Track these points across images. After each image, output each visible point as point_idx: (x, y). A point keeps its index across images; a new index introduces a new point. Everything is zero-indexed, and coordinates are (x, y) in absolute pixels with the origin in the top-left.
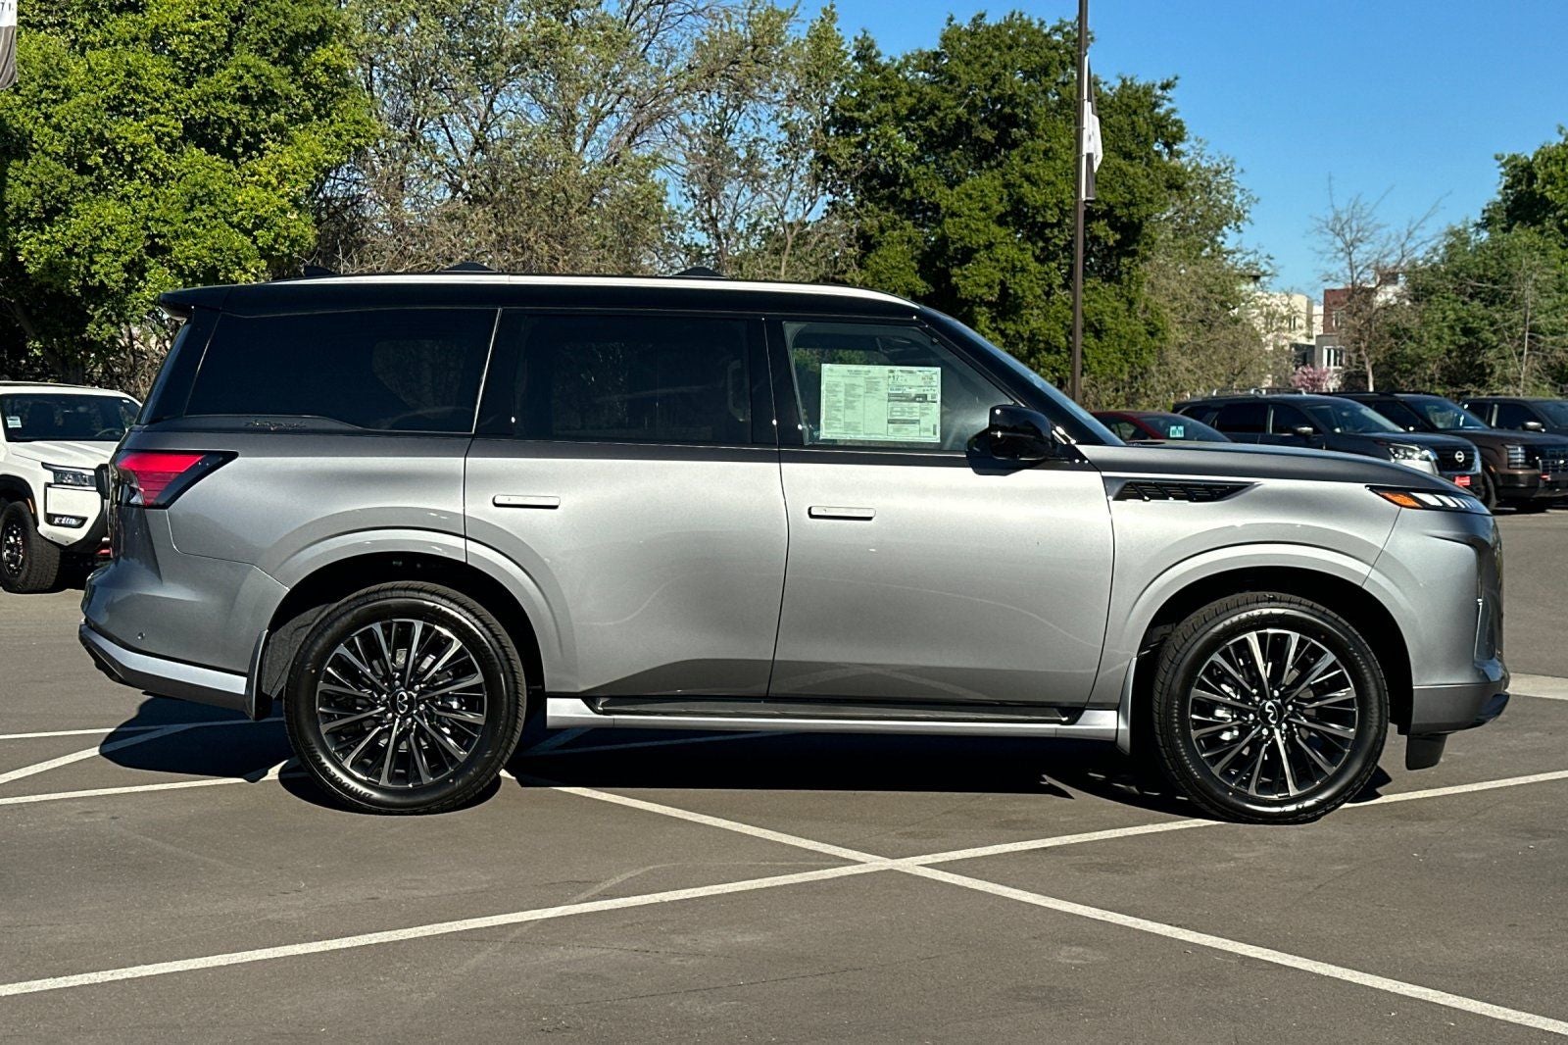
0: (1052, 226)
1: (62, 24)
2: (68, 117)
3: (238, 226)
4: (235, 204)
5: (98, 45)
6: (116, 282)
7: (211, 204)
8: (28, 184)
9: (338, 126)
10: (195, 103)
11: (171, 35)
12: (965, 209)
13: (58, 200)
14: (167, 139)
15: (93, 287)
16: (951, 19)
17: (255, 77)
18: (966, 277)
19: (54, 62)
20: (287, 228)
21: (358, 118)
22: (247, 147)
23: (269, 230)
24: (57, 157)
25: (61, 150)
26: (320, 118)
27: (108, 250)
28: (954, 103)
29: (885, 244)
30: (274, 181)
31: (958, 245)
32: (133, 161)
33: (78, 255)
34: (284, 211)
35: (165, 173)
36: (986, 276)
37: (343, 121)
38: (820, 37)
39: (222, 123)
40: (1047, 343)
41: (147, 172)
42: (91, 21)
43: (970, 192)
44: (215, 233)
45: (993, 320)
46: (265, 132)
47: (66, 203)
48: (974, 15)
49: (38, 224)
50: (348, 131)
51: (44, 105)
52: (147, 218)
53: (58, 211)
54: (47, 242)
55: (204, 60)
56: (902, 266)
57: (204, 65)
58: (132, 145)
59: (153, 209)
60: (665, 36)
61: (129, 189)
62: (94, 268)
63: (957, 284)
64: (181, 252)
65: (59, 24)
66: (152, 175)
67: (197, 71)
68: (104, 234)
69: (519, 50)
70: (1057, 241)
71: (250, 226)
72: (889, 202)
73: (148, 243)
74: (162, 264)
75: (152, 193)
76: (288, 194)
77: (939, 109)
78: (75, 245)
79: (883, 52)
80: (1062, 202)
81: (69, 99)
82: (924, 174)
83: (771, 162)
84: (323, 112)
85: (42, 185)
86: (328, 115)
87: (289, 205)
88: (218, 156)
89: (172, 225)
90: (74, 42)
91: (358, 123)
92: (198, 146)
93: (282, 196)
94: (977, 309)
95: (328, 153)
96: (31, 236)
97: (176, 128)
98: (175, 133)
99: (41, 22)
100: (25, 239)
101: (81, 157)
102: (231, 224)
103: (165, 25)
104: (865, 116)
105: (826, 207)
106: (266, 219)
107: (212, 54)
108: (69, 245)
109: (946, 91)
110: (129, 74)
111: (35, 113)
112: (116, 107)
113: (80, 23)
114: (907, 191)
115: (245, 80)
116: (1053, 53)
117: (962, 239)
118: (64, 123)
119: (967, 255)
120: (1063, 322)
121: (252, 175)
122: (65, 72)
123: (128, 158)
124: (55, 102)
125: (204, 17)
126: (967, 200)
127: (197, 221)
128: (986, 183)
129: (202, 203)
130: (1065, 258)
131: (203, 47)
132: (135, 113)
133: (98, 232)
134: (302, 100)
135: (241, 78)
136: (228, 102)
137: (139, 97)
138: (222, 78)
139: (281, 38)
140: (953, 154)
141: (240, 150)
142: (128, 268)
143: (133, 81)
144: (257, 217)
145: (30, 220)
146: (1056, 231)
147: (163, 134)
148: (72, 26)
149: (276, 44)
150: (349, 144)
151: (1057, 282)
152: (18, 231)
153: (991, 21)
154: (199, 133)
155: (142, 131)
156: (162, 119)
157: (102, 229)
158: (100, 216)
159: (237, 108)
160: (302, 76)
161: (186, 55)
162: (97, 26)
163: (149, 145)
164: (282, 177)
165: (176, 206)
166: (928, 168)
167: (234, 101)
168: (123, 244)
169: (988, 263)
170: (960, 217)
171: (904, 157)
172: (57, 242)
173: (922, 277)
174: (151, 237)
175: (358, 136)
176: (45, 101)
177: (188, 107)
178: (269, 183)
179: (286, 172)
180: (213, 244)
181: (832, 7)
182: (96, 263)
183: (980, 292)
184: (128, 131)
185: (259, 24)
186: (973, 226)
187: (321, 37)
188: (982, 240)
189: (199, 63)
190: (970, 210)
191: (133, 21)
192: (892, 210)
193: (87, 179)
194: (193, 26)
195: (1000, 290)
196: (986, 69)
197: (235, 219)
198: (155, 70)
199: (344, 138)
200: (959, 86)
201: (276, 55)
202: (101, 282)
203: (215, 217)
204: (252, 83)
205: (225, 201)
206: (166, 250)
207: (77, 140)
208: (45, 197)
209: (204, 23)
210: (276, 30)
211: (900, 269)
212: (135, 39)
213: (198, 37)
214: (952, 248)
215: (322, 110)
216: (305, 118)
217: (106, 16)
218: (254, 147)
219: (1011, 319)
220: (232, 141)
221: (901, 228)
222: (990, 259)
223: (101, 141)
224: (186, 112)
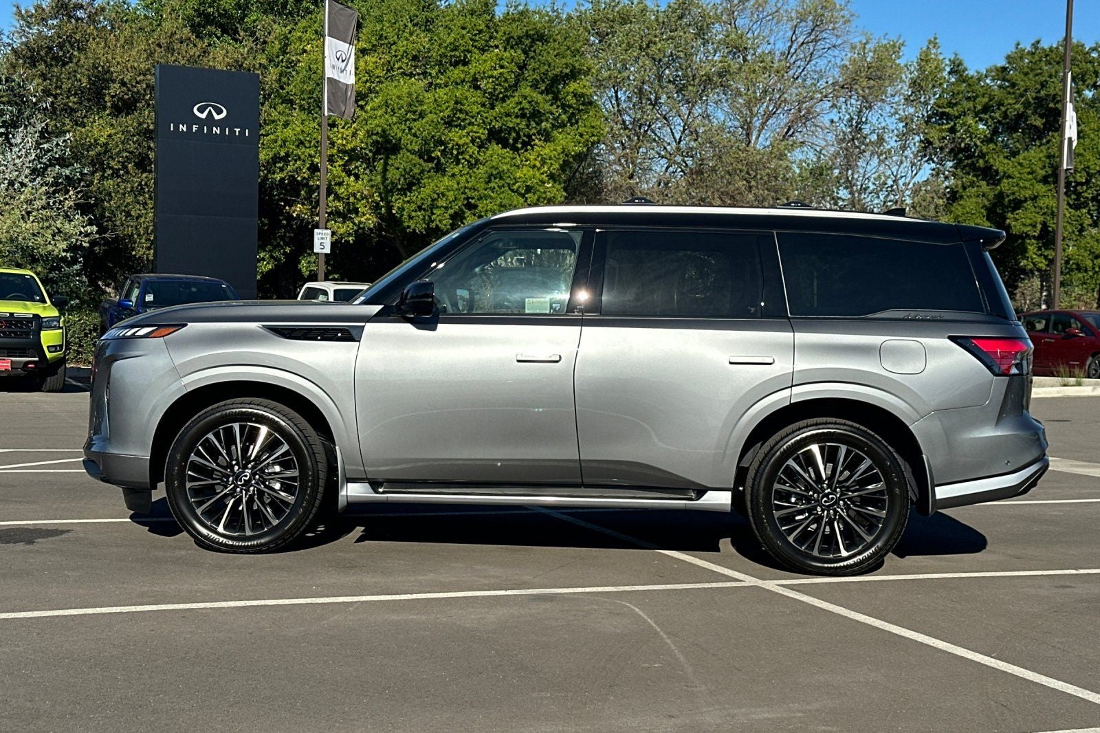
0: (1082, 184)
1: (424, 73)
2: (421, 129)
3: (517, 191)
4: (515, 179)
5: (443, 86)
6: (445, 225)
7: (501, 178)
8: (398, 169)
9: (581, 130)
10: (495, 118)
11: (482, 78)
12: (1016, 173)
13: (414, 178)
14: (478, 140)
15: (432, 228)
16: (1018, 44)
17: (529, 102)
18: (1016, 220)
19: (414, 97)
20: (545, 192)
21: (593, 124)
22: (525, 144)
23: (534, 194)
24: (413, 152)
25: (416, 148)
26: (571, 125)
27: (442, 206)
28: (1014, 101)
29: (965, 197)
30: (538, 164)
31: (1011, 198)
32: (458, 153)
33: (424, 210)
34: (543, 182)
35: (477, 161)
36: (1031, 219)
37: (585, 126)
38: (924, 59)
39: (510, 130)
40: (1077, 264)
41: (466, 160)
42: (440, 71)
43: (1021, 161)
44: (502, 196)
45: (1039, 249)
46: (534, 135)
47: (418, 180)
48: (1033, 41)
49: (403, 191)
50: (587, 132)
51: (408, 122)
52: (465, 188)
53: (414, 184)
54: (408, 202)
55: (501, 93)
56: (973, 212)
57: (501, 96)
58: (457, 144)
59: (468, 182)
60: (817, 63)
61: (456, 170)
62: (433, 217)
63: (1010, 224)
64: (483, 208)
65: (422, 73)
66: (469, 162)
67: (496, 100)
68: (439, 197)
69: (704, 78)
70: (1086, 195)
71: (523, 192)
72: (970, 168)
73: (466, 202)
74: (475, 215)
75: (468, 173)
76: (546, 172)
77: (1002, 105)
78: (423, 204)
79: (968, 67)
80: (1088, 167)
81: (423, 118)
82: (993, 149)
83: (892, 142)
84: (574, 121)
85: (405, 170)
86: (577, 122)
87: (546, 179)
88: (508, 149)
89: (478, 191)
90: (431, 84)
91: (593, 127)
92: (497, 144)
93: (542, 174)
94: (1028, 241)
95: (575, 146)
96: (400, 199)
97: (483, 133)
98: (483, 137)
99: (411, 73)
100: (396, 200)
101: (429, 152)
102: (513, 191)
103: (479, 72)
104: (953, 111)
105: (931, 172)
106: (532, 187)
107: (506, 88)
108: (419, 203)
109: (1009, 93)
110: (456, 103)
111: (403, 127)
112: (449, 123)
113: (434, 73)
114: (981, 161)
115: (523, 104)
116: (1089, 65)
117: (1013, 194)
118: (418, 133)
119: (1017, 204)
120: (1090, 250)
121: (526, 161)
122: (421, 103)
123: (455, 152)
124: (415, 120)
125: (502, 67)
126: (1019, 167)
127: (493, 189)
128: (1035, 155)
129: (495, 178)
130: (1093, 206)
131: (500, 85)
132: (460, 125)
133: (436, 196)
134: (560, 115)
135: (521, 103)
136: (513, 117)
137: (462, 116)
138: (510, 104)
139: (546, 78)
140: (1014, 135)
141: (520, 146)
142: (453, 217)
143: (459, 106)
144: (527, 186)
145: (398, 189)
146: (1085, 188)
147: (476, 137)
148: (430, 74)
149: (543, 81)
150: (588, 141)
151: (1086, 222)
152: (392, 196)
153: (1045, 45)
154: (496, 136)
155: (464, 136)
156: (475, 128)
157: (438, 194)
158: (437, 186)
159: (518, 121)
160: (560, 100)
161: (490, 90)
162: (442, 74)
163: (467, 144)
164: (543, 162)
165: (481, 180)
166: (996, 145)
167: (517, 117)
168: (450, 203)
169: (1033, 209)
170: (1013, 178)
171: (979, 139)
172: (413, 202)
173: (988, 219)
174: (468, 198)
175: (593, 135)
176: (408, 120)
177: (491, 121)
178: (534, 166)
179: (546, 159)
180: (501, 202)
181: (935, 39)
182: (434, 214)
183: (1026, 229)
184: (456, 136)
185: (534, 70)
186: (1021, 185)
187: (574, 75)
188: (1028, 193)
189: (498, 94)
190: (1020, 173)
191: (463, 71)
192: (972, 174)
193: (430, 165)
194: (495, 73)
195: (1042, 229)
196: (1037, 78)
197: (515, 187)
198: (473, 102)
199: (585, 137)
200: (1019, 89)
201: (543, 88)
202: (437, 226)
203: (503, 186)
204: (527, 106)
205: (509, 177)
206: (476, 207)
207: (426, 142)
208: (407, 176)
209: (502, 70)
210: (544, 74)
211: (972, 214)
212: (463, 81)
213: (497, 79)
214: (1007, 200)
215: (573, 120)
216: (563, 125)
217: (448, 68)
218: (528, 144)
219: (1051, 248)
220: (516, 141)
221: (978, 186)
222: (1035, 207)
223: (440, 142)
224: (490, 124)
